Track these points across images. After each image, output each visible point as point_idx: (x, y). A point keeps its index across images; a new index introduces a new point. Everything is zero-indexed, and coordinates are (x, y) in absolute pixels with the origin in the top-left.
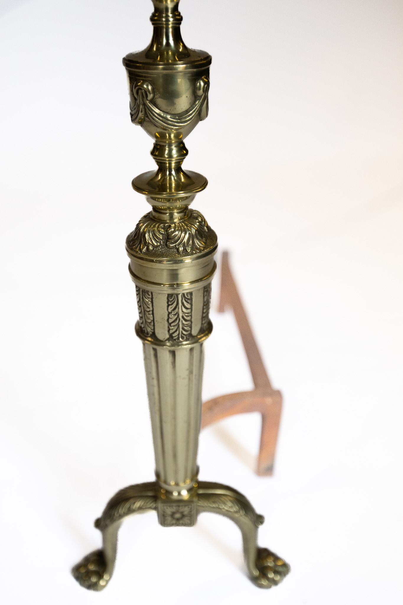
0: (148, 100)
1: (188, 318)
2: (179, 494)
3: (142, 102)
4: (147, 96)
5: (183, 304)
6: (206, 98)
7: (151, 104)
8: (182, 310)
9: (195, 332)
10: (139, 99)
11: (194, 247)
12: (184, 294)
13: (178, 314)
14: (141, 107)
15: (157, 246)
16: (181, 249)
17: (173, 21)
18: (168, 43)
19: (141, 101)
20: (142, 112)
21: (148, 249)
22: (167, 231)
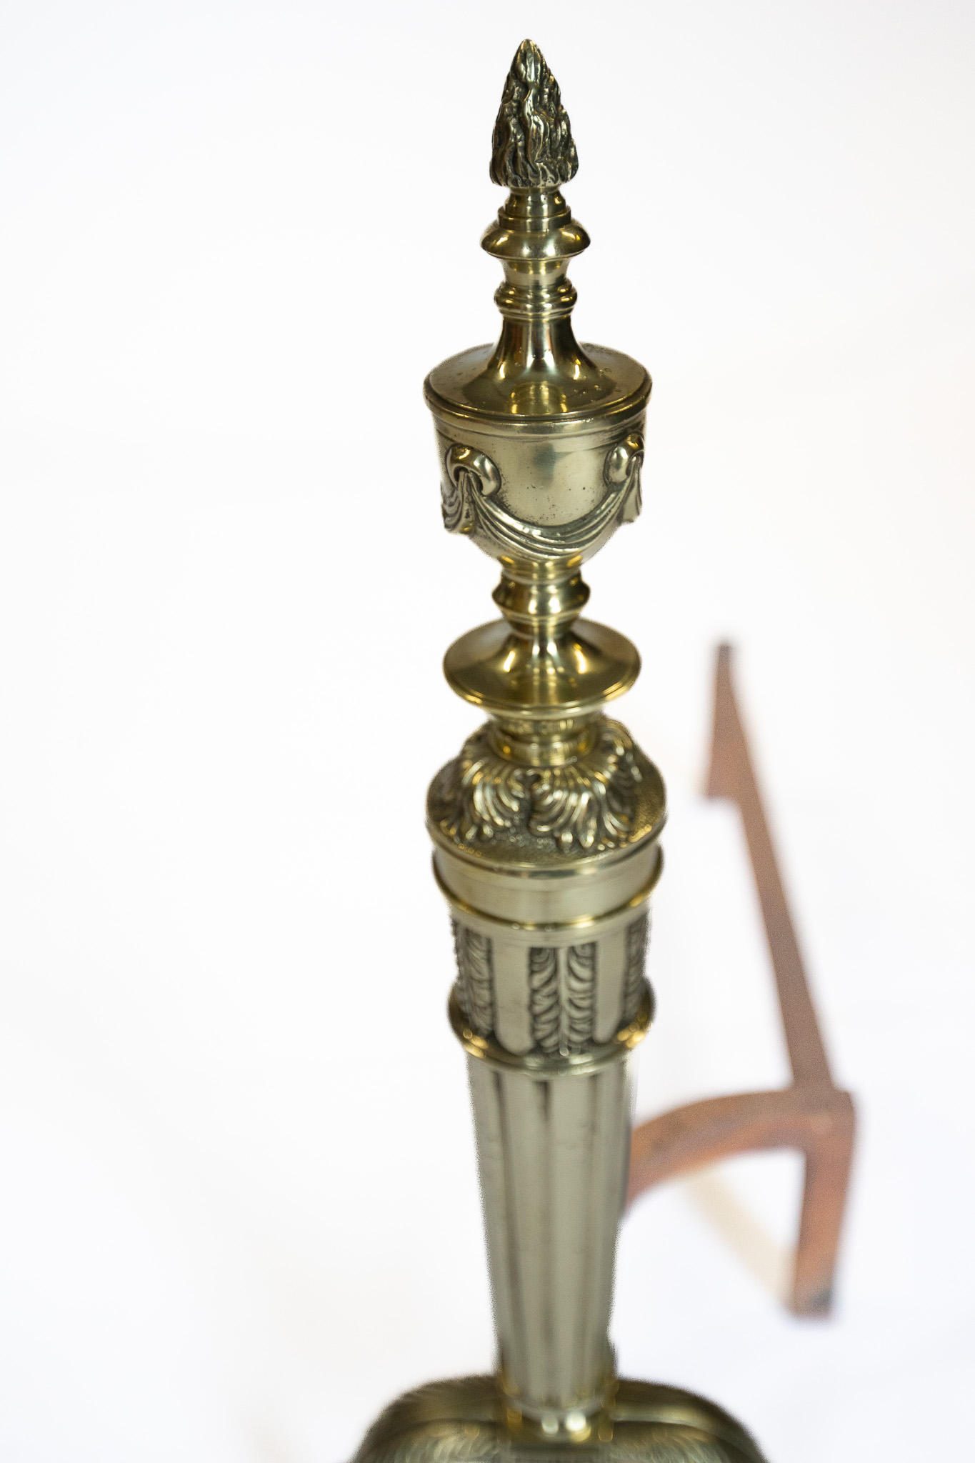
0: (483, 496)
1: (585, 1003)
2: (562, 1426)
3: (470, 497)
4: (480, 486)
5: (571, 970)
6: (635, 484)
7: (492, 503)
8: (567, 987)
9: (603, 1031)
10: (462, 492)
11: (601, 834)
12: (572, 950)
13: (556, 993)
14: (466, 507)
15: (505, 829)
16: (567, 837)
17: (553, 308)
18: (539, 365)
19: (466, 495)
20: (468, 516)
21: (480, 833)
22: (531, 790)
